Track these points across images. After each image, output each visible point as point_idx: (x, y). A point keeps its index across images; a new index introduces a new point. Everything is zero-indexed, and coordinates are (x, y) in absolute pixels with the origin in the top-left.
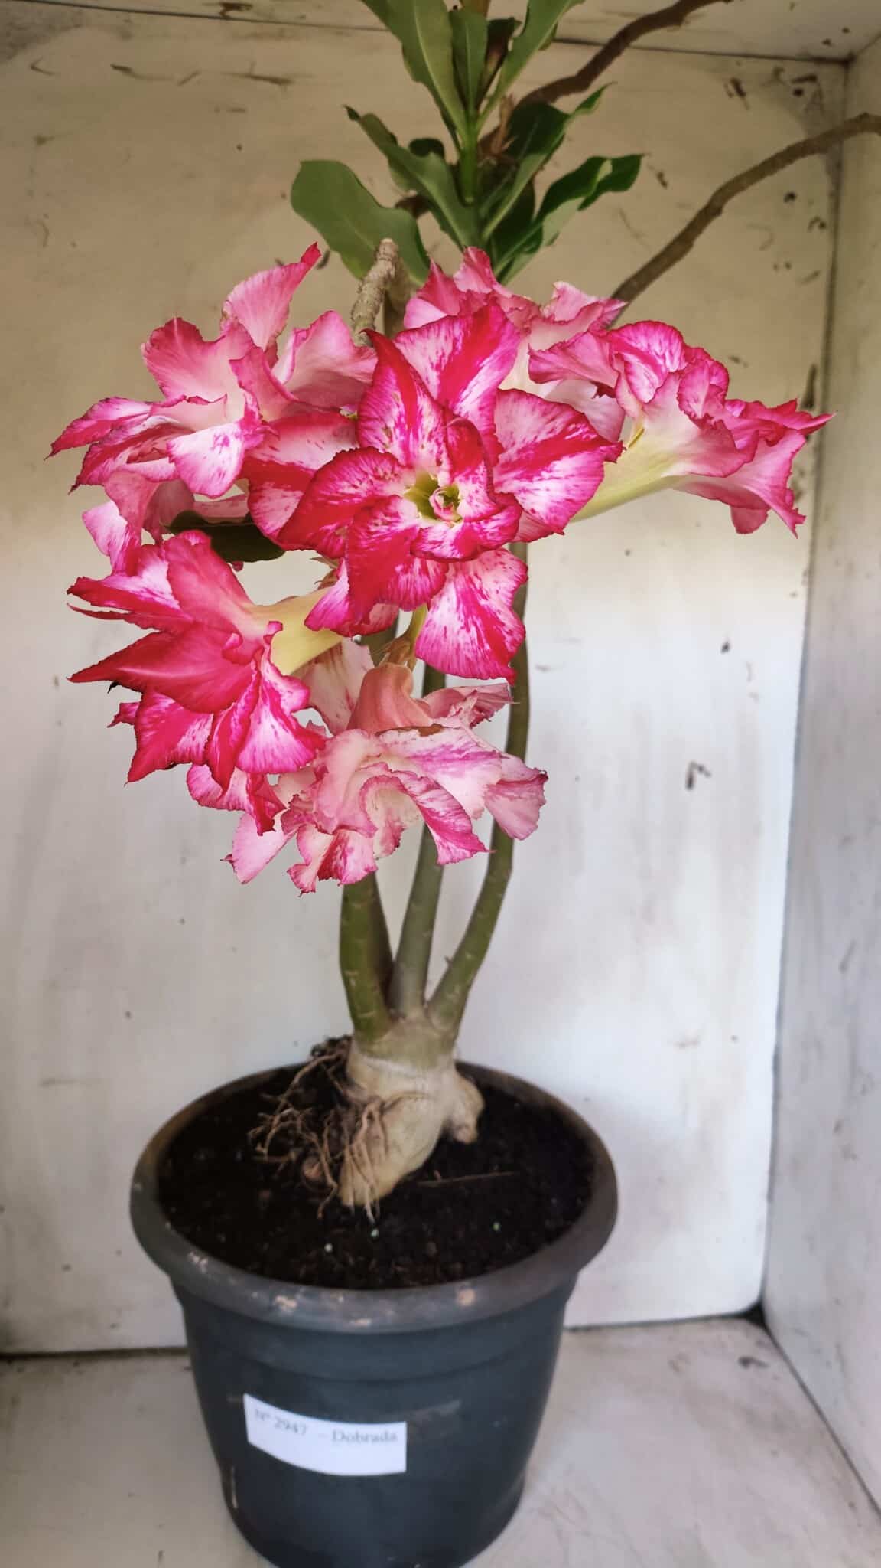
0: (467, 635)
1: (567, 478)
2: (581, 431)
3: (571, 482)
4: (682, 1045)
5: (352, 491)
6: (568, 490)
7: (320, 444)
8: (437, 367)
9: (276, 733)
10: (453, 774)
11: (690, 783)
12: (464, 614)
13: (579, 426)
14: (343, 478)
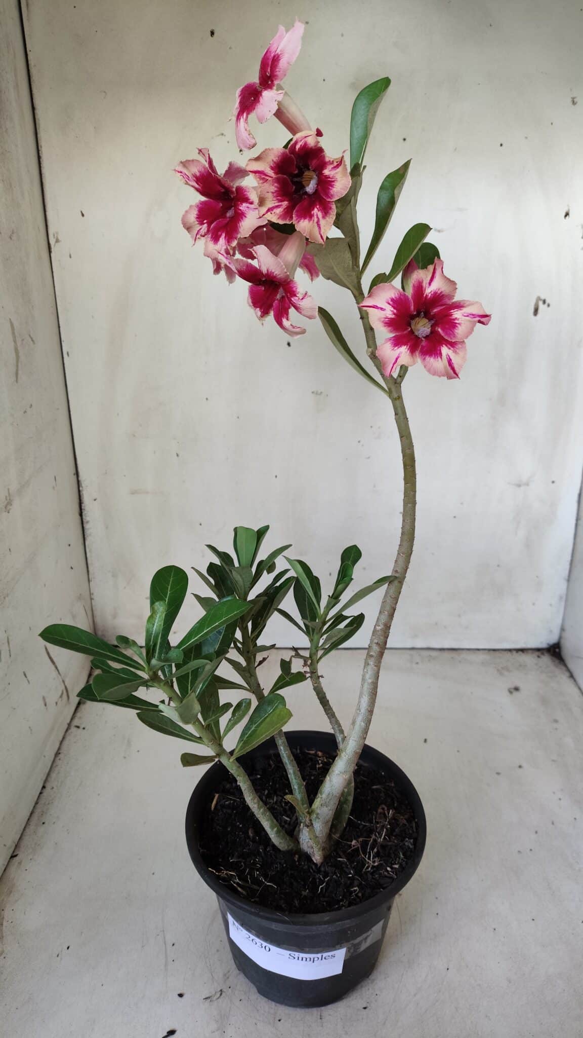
4: (519, 486)
11: (536, 312)
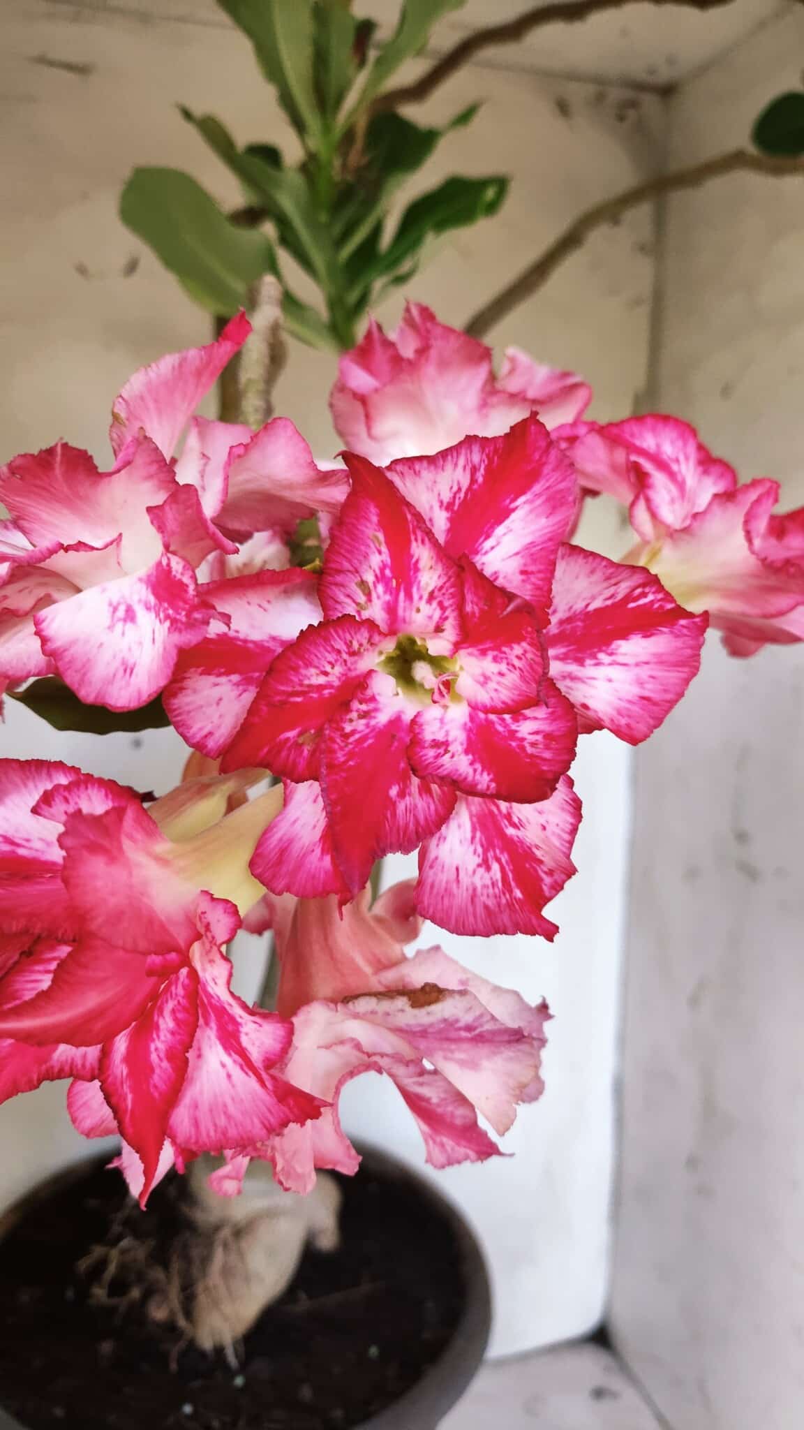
0: (487, 876)
1: (637, 665)
2: (650, 597)
3: (644, 672)
5: (322, 680)
6: (641, 683)
7: (265, 605)
8: (449, 507)
9: (229, 1076)
10: (463, 1064)
12: (482, 846)
13: (647, 590)
14: (309, 664)
